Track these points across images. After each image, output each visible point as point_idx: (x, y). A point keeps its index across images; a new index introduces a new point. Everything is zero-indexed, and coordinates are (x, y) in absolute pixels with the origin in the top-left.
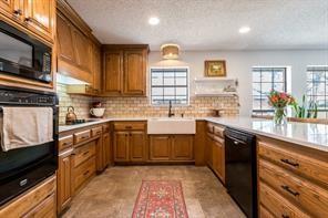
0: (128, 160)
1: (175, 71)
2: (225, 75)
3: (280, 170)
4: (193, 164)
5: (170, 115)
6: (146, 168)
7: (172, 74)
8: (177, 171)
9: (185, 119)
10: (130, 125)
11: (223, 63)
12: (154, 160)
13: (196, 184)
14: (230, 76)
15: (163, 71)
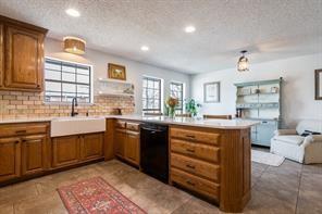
0: (18, 175)
1: (76, 67)
2: (125, 79)
3: (184, 142)
4: (103, 160)
5: (73, 114)
6: (49, 177)
7: (73, 70)
8: (90, 170)
9: (90, 118)
10: (24, 128)
11: (124, 68)
12: (59, 166)
13: (115, 174)
14: (129, 80)
15: (61, 64)
